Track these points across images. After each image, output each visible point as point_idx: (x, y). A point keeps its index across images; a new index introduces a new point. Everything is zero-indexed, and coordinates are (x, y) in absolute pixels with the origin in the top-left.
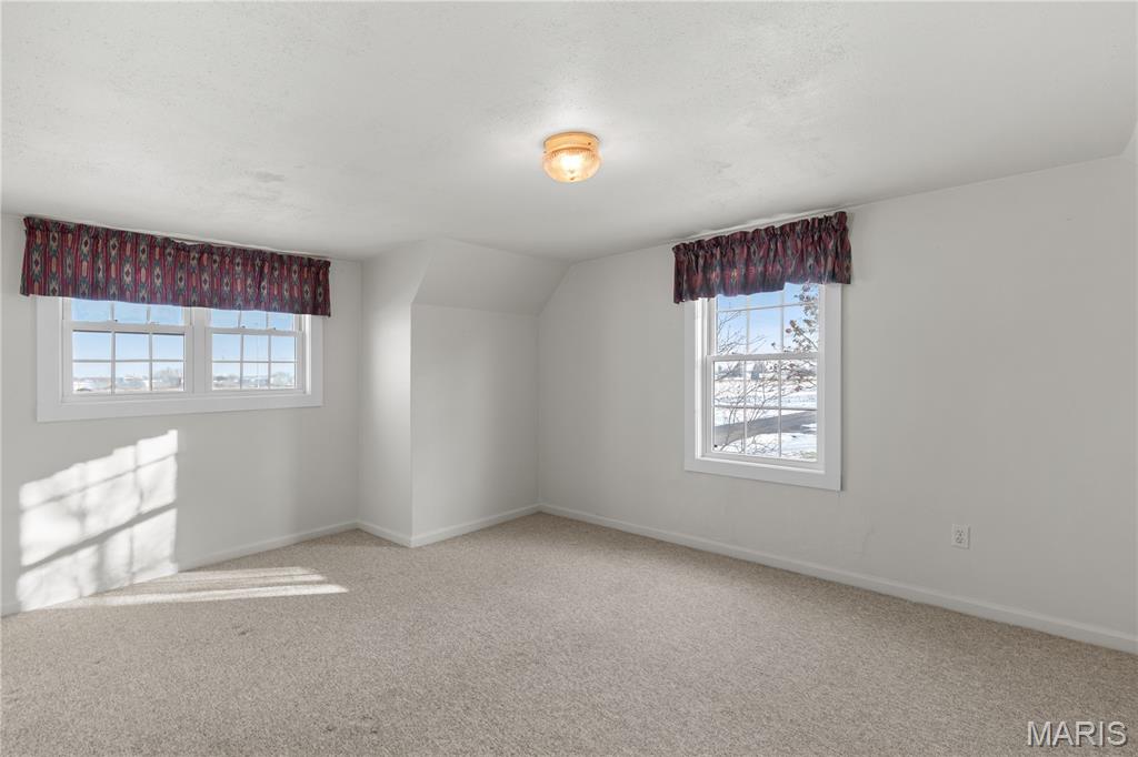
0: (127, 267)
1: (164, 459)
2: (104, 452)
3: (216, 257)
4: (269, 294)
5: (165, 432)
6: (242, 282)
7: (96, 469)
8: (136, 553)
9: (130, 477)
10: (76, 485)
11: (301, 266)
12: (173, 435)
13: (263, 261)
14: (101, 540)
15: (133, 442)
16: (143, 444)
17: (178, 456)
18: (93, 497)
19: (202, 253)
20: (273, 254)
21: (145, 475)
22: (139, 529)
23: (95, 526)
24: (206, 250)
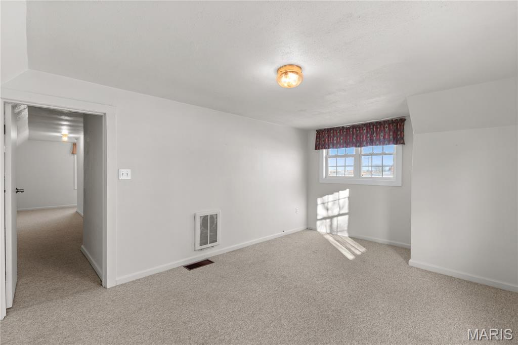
0: (335, 138)
1: (345, 198)
2: (332, 193)
3: (358, 129)
4: (376, 139)
5: (345, 189)
6: (366, 136)
7: (330, 198)
8: (339, 225)
9: (337, 201)
10: (326, 201)
11: (389, 124)
12: (348, 190)
13: (373, 126)
14: (331, 218)
15: (338, 192)
16: (341, 192)
17: (349, 198)
18: (330, 205)
19: (353, 129)
20: (377, 122)
21: (341, 201)
22: (340, 218)
23: (330, 214)
24: (354, 127)
